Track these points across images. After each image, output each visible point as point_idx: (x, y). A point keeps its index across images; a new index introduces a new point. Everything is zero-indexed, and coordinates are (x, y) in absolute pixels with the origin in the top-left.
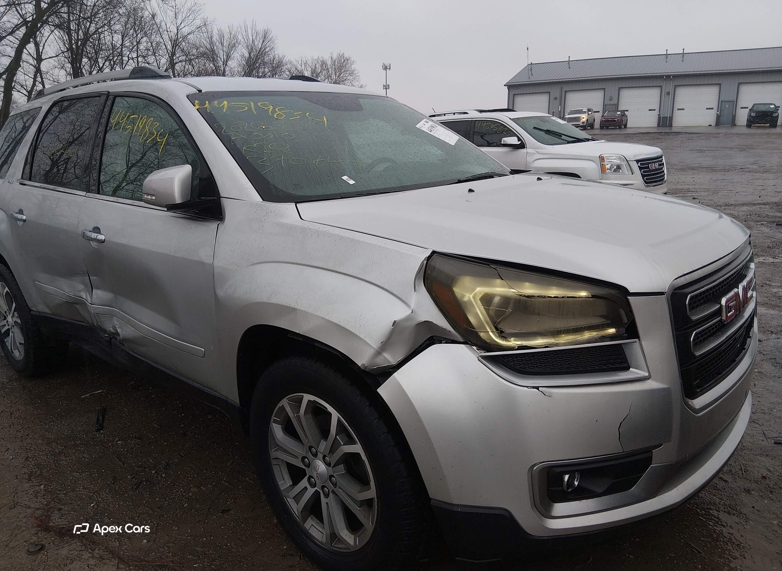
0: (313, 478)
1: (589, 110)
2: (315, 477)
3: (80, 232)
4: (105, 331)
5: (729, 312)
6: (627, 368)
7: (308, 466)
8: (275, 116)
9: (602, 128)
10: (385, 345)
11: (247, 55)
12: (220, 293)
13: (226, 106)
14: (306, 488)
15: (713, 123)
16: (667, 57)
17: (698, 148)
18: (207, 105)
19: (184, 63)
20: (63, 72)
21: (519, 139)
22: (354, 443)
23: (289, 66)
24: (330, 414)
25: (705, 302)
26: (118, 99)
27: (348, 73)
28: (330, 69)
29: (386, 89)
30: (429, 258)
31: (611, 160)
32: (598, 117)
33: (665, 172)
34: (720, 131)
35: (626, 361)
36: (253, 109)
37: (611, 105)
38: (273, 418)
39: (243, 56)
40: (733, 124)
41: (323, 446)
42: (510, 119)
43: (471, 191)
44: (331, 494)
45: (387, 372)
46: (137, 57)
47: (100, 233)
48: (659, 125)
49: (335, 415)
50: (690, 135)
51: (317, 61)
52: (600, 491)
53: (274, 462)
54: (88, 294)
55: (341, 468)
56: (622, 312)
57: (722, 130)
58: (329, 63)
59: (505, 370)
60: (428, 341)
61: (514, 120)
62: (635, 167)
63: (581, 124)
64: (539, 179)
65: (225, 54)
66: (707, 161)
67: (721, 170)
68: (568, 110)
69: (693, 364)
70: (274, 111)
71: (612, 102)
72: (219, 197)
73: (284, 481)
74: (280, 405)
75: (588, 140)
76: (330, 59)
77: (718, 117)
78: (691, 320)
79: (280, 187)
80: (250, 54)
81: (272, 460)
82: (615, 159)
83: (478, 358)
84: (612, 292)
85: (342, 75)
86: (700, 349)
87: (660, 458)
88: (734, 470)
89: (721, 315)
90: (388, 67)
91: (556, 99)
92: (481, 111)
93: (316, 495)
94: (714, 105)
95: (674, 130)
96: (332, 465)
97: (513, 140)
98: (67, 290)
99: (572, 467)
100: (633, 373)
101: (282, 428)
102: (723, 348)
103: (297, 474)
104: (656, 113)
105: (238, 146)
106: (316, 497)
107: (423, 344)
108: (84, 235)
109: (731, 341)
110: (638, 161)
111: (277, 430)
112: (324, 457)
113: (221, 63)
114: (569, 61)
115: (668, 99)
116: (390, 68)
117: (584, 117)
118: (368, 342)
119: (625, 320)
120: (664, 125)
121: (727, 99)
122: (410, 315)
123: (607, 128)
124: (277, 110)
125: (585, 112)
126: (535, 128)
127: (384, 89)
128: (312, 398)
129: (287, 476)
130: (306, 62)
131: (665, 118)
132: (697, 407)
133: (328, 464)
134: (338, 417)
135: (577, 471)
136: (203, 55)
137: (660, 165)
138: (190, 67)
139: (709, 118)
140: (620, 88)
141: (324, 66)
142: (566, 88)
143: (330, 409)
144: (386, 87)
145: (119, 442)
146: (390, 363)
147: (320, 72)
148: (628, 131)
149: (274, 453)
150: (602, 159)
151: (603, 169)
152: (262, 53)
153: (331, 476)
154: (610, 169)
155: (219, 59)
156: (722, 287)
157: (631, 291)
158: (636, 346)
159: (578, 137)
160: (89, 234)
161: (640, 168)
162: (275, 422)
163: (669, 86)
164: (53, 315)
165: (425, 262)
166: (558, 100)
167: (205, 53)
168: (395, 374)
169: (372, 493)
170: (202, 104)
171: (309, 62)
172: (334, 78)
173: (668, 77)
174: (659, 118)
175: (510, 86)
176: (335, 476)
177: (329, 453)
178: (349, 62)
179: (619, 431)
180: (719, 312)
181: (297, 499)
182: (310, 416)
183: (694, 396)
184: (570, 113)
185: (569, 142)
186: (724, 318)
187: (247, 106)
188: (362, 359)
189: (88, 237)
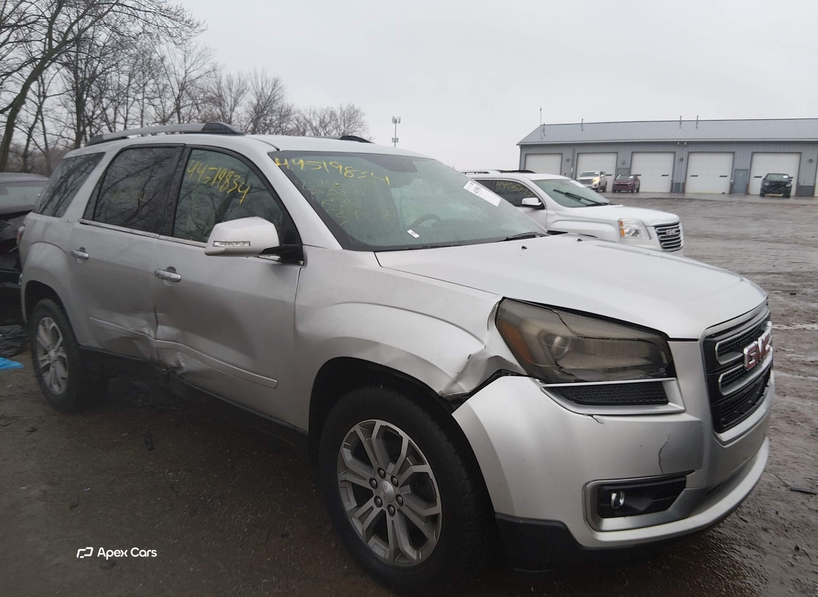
0: (380, 499)
1: (602, 173)
2: (382, 498)
3: (154, 272)
4: (165, 366)
5: (750, 361)
6: (666, 403)
7: (376, 487)
8: (345, 174)
9: (614, 191)
10: (460, 376)
11: (255, 102)
12: (301, 328)
13: (302, 165)
14: (372, 508)
15: (727, 190)
16: (681, 124)
17: (711, 216)
18: (286, 163)
19: (190, 107)
20: (65, 110)
21: (540, 201)
22: (423, 463)
23: (297, 115)
24: (401, 438)
25: (730, 351)
26: (194, 152)
27: (357, 124)
28: (339, 120)
29: (395, 142)
30: (500, 302)
31: (630, 225)
32: (610, 181)
33: (682, 238)
34: (734, 199)
35: (666, 397)
36: (326, 168)
37: (624, 169)
38: (344, 443)
39: (251, 103)
40: (747, 192)
41: (391, 468)
42: (531, 180)
43: (524, 248)
44: (396, 512)
45: (461, 399)
46: (143, 99)
47: (175, 273)
48: (671, 191)
49: (406, 438)
50: (703, 203)
51: (327, 112)
52: (642, 509)
53: (340, 485)
54: (151, 330)
55: (408, 489)
56: (663, 354)
57: (736, 199)
58: (338, 113)
59: (564, 400)
60: (496, 374)
61: (536, 182)
62: (654, 232)
63: (594, 187)
64: (579, 240)
65: (233, 100)
66: (721, 230)
67: (736, 239)
68: (580, 172)
69: (720, 402)
70: (344, 171)
71: (625, 166)
72: (301, 244)
73: (349, 503)
74: (352, 430)
75: (606, 204)
76: (340, 110)
77: (732, 185)
78: (719, 364)
79: (356, 237)
80: (258, 101)
81: (339, 483)
82: (633, 224)
83: (541, 389)
84: (656, 337)
85: (351, 127)
86: (725, 391)
87: (694, 482)
88: (752, 512)
89: (743, 363)
90: (398, 121)
91: (568, 160)
92: (502, 172)
93: (382, 515)
94: (728, 172)
95: (687, 196)
96: (399, 486)
97: (534, 201)
98: (127, 325)
99: (618, 487)
100: (671, 406)
101: (351, 452)
102: (745, 391)
103: (362, 495)
104: (669, 179)
105: (318, 200)
106: (382, 517)
107: (493, 375)
108: (158, 275)
109: (752, 386)
110: (656, 227)
111: (347, 454)
112: (392, 477)
113: (228, 109)
114: (582, 123)
115: (681, 165)
116: (399, 122)
117: (597, 180)
118: (446, 372)
119: (665, 361)
120: (677, 191)
121: (740, 168)
122: (482, 350)
123: (619, 191)
124: (346, 169)
125: (597, 175)
126: (555, 190)
127: (393, 142)
128: (384, 423)
129: (352, 498)
130: (315, 112)
131: (678, 184)
132: (724, 440)
133: (395, 485)
134: (409, 440)
135: (621, 490)
136: (211, 99)
137: (677, 231)
138: (197, 111)
139: (723, 186)
140: (633, 152)
141: (333, 116)
142: (578, 150)
143: (401, 433)
144: (395, 140)
145: (170, 474)
146: (464, 391)
147: (329, 122)
148: (640, 196)
149: (342, 476)
150: (621, 223)
151: (622, 233)
152: (270, 101)
153: (398, 496)
154: (628, 233)
155: (226, 104)
156: (744, 339)
157: (671, 337)
158: (674, 384)
159: (596, 201)
160: (162, 272)
161: (659, 234)
162: (345, 446)
163: (682, 152)
164: (103, 350)
165: (497, 305)
166: (570, 162)
167: (213, 98)
168: (468, 401)
169: (437, 509)
170: (282, 161)
171: (318, 112)
172: (343, 128)
173: (682, 143)
174: (672, 184)
175: (523, 146)
176: (402, 496)
177: (398, 473)
178: (359, 114)
179: (659, 456)
180: (741, 360)
181: (362, 518)
182: (381, 440)
183: (722, 430)
184: (583, 175)
185: (588, 206)
186: (746, 365)
187: (320, 165)
188: (440, 386)
189: (162, 276)
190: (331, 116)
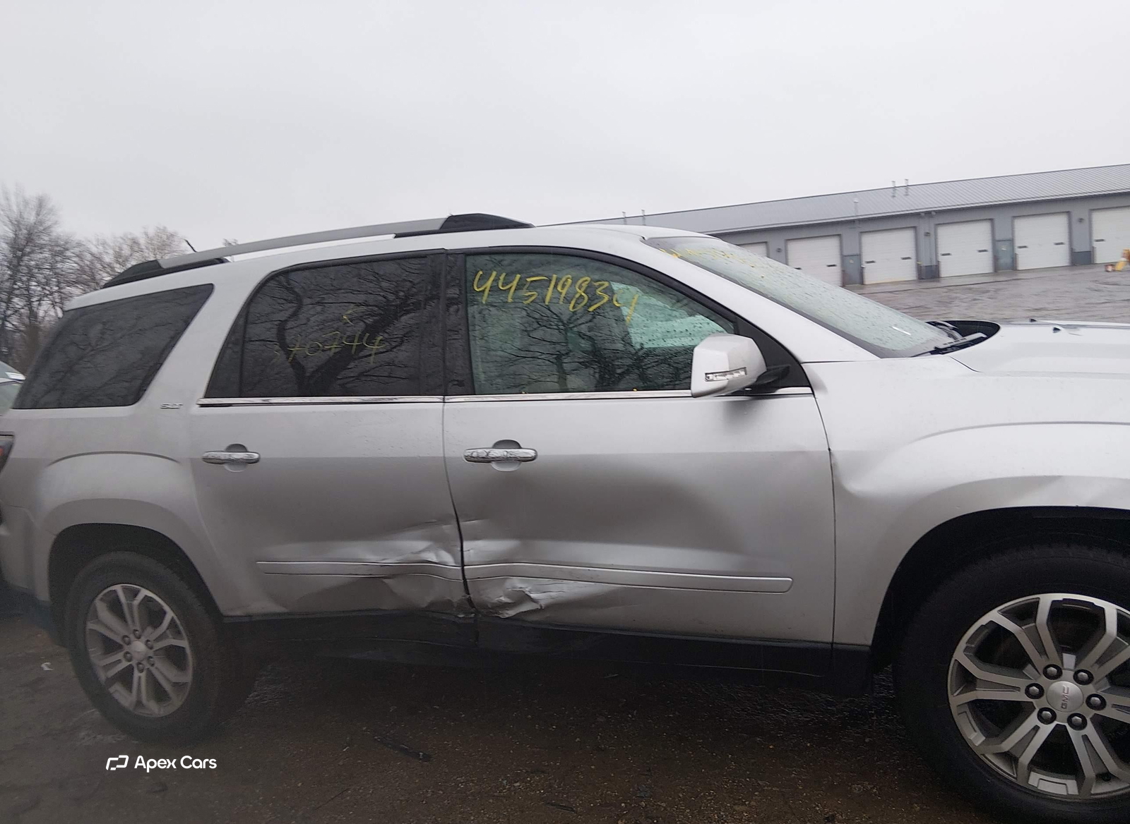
0: (1050, 710)
2: (1056, 708)
3: (460, 455)
14: (1035, 728)
15: (990, 269)
24: (1099, 612)
34: (1000, 279)
38: (964, 645)
40: (1015, 267)
44: (1089, 722)
47: (520, 448)
48: (919, 278)
49: (1111, 609)
53: (957, 710)
57: (1003, 277)
72: (798, 362)
73: (977, 734)
77: (995, 262)
81: (954, 708)
96: (1094, 681)
101: (975, 656)
104: (912, 263)
108: (471, 457)
115: (927, 242)
120: (928, 278)
128: (1061, 596)
129: (975, 726)
131: (927, 268)
134: (1119, 610)
139: (983, 264)
143: (1101, 603)
153: (1090, 697)
160: (487, 453)
162: (967, 650)
164: (290, 613)
174: (919, 268)
176: (1102, 694)
177: (1095, 664)
181: (1015, 749)
189: (484, 457)
190: (132, 248)
